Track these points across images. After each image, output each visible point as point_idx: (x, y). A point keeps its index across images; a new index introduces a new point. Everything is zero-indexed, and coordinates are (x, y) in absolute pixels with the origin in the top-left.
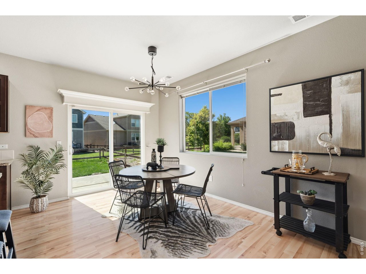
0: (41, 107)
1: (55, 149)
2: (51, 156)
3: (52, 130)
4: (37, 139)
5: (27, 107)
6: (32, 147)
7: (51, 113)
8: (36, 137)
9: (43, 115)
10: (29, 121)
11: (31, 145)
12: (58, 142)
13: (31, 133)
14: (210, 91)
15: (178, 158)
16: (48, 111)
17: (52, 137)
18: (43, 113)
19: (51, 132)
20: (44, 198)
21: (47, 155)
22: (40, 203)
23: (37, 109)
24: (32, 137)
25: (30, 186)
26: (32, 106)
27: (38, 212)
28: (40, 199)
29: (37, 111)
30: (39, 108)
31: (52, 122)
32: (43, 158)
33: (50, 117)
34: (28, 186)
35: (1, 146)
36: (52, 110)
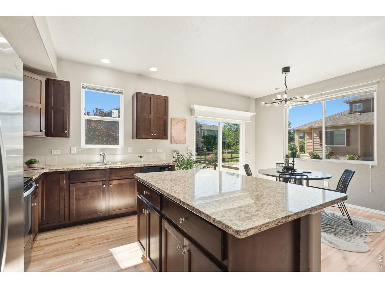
0: (180, 119)
3: (186, 138)
4: (177, 144)
5: (172, 120)
6: (174, 151)
7: (186, 124)
8: (177, 143)
9: (180, 126)
10: (173, 131)
11: (174, 149)
12: (189, 148)
13: (174, 141)
14: (323, 102)
16: (184, 123)
17: (186, 143)
18: (181, 124)
19: (185, 140)
23: (178, 121)
24: (175, 143)
26: (175, 119)
29: (178, 123)
31: (186, 131)
32: (184, 160)
33: (185, 127)
35: (158, 150)
36: (186, 121)
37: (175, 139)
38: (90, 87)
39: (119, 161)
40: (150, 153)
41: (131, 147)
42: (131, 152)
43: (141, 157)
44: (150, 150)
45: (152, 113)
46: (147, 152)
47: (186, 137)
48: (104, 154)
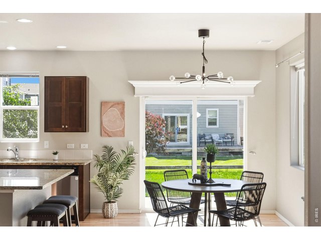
0: (114, 102)
1: (126, 152)
2: (122, 159)
3: (124, 129)
4: (111, 138)
5: (103, 104)
6: (106, 147)
7: (123, 108)
8: (110, 136)
9: (116, 111)
10: (105, 119)
11: (105, 144)
12: (130, 143)
13: (105, 132)
15: (263, 174)
16: (120, 107)
17: (124, 136)
18: (116, 109)
19: (123, 131)
20: (113, 204)
21: (118, 157)
22: (110, 208)
23: (110, 105)
24: (106, 136)
25: (102, 188)
26: (106, 102)
27: (108, 218)
28: (110, 204)
29: (111, 107)
30: (112, 104)
31: (124, 119)
32: (115, 160)
33: (122, 113)
34: (100, 189)
35: (82, 145)
36: (124, 105)
37: (107, 130)
38: (6, 74)
39: (32, 158)
40: (72, 149)
41: (48, 142)
42: (48, 147)
43: (55, 154)
44: (73, 146)
45: (64, 100)
46: (68, 147)
47: (124, 127)
48: (16, 149)
